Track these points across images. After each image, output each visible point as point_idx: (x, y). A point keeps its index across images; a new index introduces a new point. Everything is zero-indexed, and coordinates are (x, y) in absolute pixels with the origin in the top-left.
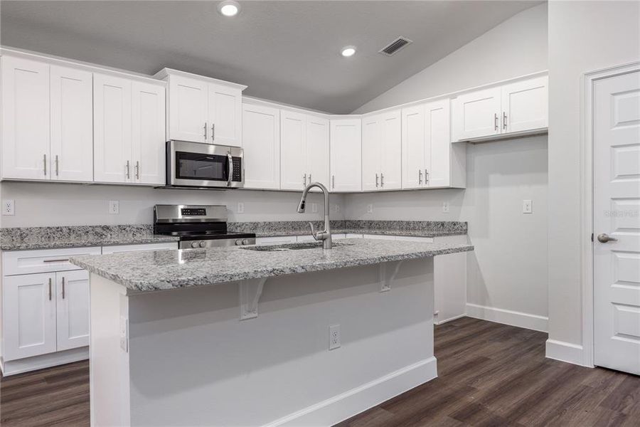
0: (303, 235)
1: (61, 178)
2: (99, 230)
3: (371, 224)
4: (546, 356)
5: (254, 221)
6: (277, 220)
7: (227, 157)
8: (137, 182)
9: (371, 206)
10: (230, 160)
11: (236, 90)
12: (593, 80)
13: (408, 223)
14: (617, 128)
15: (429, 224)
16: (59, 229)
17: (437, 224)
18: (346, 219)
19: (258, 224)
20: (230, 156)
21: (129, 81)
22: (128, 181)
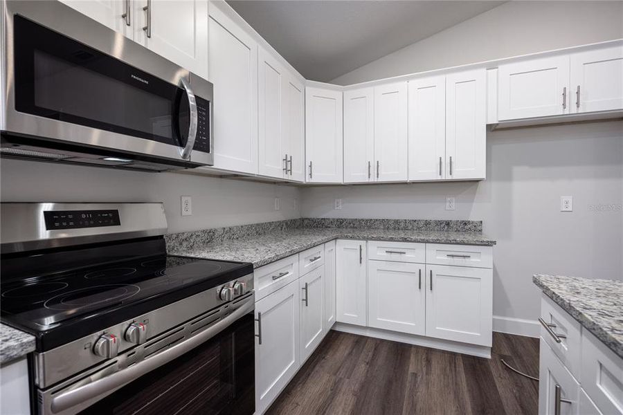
3: (341, 223)
9: (341, 201)
15: (427, 223)
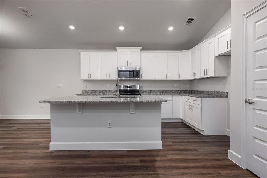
0: (160, 95)
1: (92, 79)
2: (103, 91)
4: (228, 158)
5: (150, 90)
6: (159, 90)
7: (134, 71)
8: (110, 79)
9: (199, 84)
10: (135, 71)
11: (138, 49)
12: (246, 17)
13: (208, 92)
14: (257, 41)
15: (214, 92)
16: (95, 91)
17: (217, 92)
18: (193, 90)
19: (152, 91)
20: (135, 70)
21: (107, 53)
22: (107, 79)
